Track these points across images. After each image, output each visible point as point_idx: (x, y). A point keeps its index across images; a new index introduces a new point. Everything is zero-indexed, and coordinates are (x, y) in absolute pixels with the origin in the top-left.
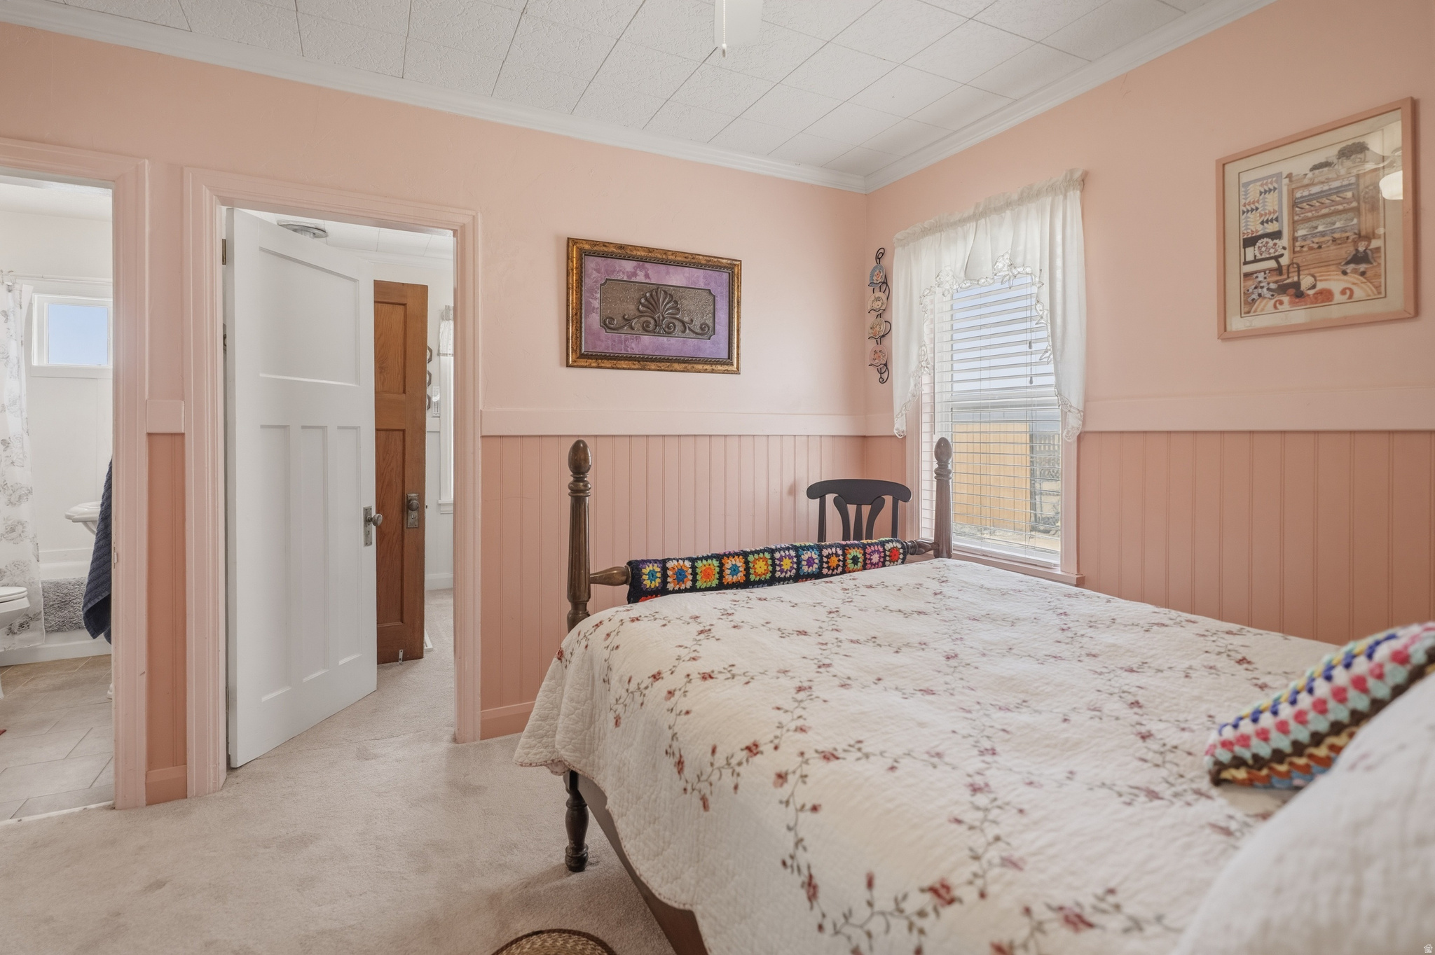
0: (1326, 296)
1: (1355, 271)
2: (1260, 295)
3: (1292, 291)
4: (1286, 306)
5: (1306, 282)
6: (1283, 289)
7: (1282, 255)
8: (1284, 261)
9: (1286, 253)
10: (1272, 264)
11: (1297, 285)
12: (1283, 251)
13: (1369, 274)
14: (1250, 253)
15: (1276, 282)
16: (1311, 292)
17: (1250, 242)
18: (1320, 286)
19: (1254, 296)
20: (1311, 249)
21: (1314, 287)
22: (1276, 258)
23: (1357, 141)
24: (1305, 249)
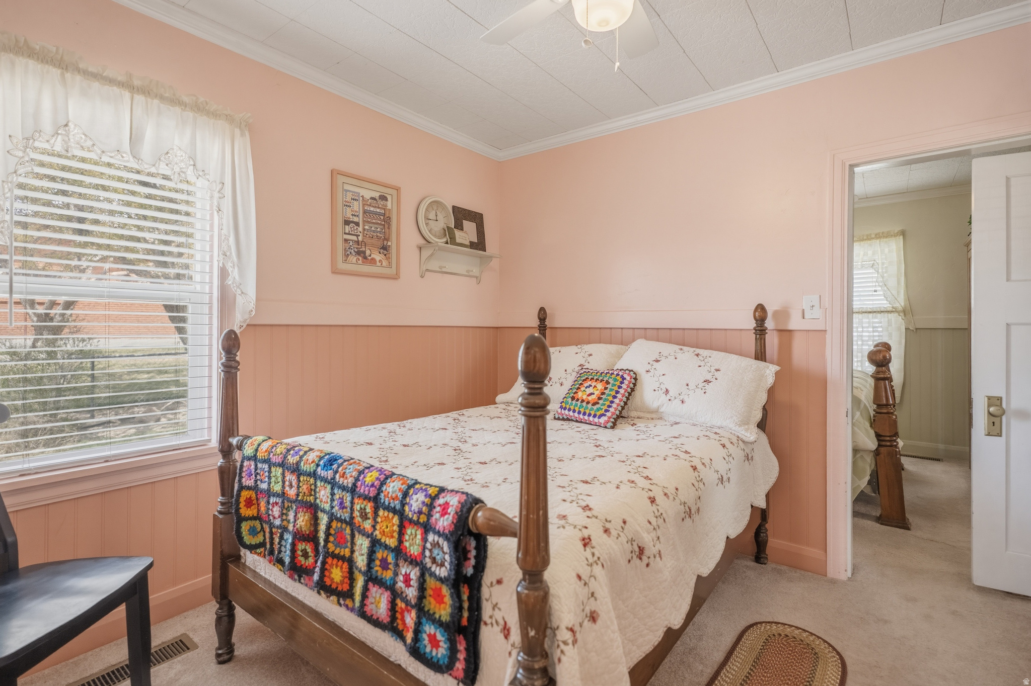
0: (373, 261)
1: (383, 253)
2: (351, 253)
3: (362, 255)
4: (360, 262)
5: (368, 253)
6: (359, 253)
7: (359, 235)
8: (360, 238)
9: (361, 234)
10: (355, 238)
11: (364, 252)
12: (360, 234)
13: (387, 256)
14: (347, 229)
15: (357, 248)
16: (369, 258)
17: (347, 222)
18: (373, 256)
19: (349, 253)
20: (369, 237)
21: (370, 256)
22: (357, 236)
23: (385, 195)
24: (368, 236)
